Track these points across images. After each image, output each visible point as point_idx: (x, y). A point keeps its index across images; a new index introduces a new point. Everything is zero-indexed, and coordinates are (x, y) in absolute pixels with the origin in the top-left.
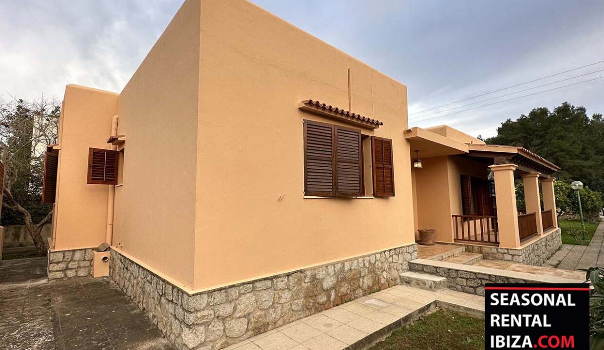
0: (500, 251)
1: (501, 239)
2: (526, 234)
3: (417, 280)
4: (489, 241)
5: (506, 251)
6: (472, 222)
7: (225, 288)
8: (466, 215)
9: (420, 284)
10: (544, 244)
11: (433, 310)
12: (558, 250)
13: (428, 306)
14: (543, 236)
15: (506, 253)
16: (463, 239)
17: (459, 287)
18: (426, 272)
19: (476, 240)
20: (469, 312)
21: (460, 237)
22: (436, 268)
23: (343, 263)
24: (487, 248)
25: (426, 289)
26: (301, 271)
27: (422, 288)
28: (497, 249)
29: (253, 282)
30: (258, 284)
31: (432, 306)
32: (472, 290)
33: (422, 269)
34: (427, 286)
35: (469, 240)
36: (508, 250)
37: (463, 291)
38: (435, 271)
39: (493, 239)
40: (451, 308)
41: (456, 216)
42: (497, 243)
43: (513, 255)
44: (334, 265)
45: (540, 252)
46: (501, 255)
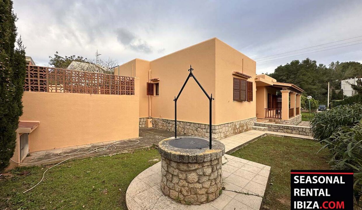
0: (282, 121)
1: (282, 117)
2: (290, 116)
3: (258, 128)
4: (278, 118)
5: (284, 121)
6: (272, 111)
7: (220, 125)
8: (269, 108)
9: (259, 129)
10: (296, 119)
11: (265, 136)
12: (300, 123)
14: (295, 117)
15: (284, 122)
16: (268, 117)
17: (272, 130)
18: (261, 126)
19: (273, 117)
20: (277, 136)
21: (267, 116)
22: (264, 124)
23: (241, 121)
24: (277, 120)
25: (262, 131)
26: (233, 122)
27: (260, 131)
28: (281, 120)
29: (225, 124)
30: (226, 125)
31: (265, 135)
32: (276, 131)
33: (259, 125)
34: (262, 130)
35: (271, 117)
36: (285, 120)
37: (273, 131)
38: (264, 125)
39: (279, 117)
40: (271, 135)
41: (266, 109)
42: (281, 118)
43: (286, 122)
44: (239, 121)
45: (294, 122)
46: (282, 122)
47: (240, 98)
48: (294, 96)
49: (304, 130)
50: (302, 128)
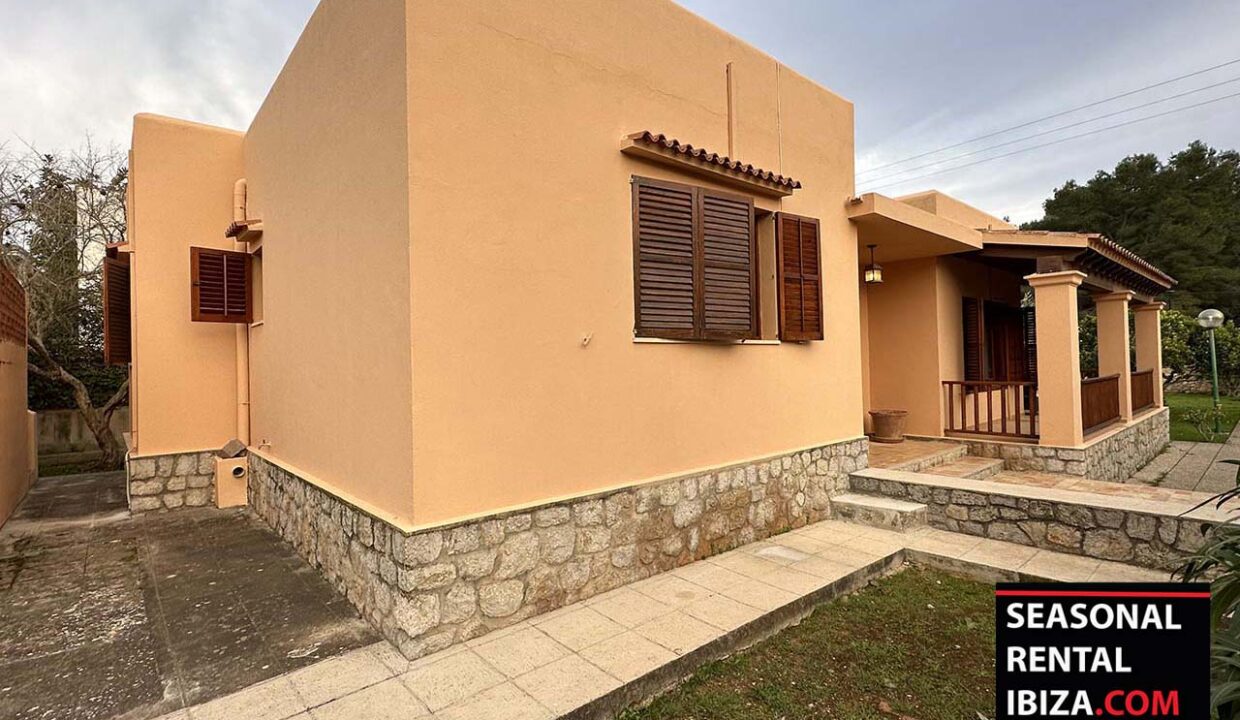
0: (1040, 452)
1: (1042, 428)
2: (1096, 417)
3: (866, 509)
4: (1018, 433)
5: (1053, 453)
6: (983, 396)
7: (476, 522)
8: (971, 380)
9: (873, 518)
10: (1132, 439)
11: (898, 567)
12: (1162, 452)
13: (889, 560)
14: (1131, 423)
15: (1051, 457)
16: (964, 430)
17: (953, 523)
18: (885, 495)
19: (990, 432)
20: (972, 572)
21: (958, 426)
22: (906, 485)
23: (715, 475)
24: (1012, 448)
25: (885, 527)
26: (630, 490)
27: (876, 526)
28: (1034, 449)
29: (533, 511)
30: (543, 515)
31: (897, 561)
32: (979, 528)
33: (877, 488)
34: (887, 521)
35: (977, 431)
36: (1056, 450)
37: (961, 532)
38: (904, 492)
39: (1025, 428)
40: (935, 564)
41: (951, 384)
42: (1034, 437)
43: (1066, 462)
44: (697, 477)
45: (1123, 456)
46: (1042, 462)
47: (699, 318)
48: (1118, 312)
49: (1168, 536)
50: (1153, 522)
